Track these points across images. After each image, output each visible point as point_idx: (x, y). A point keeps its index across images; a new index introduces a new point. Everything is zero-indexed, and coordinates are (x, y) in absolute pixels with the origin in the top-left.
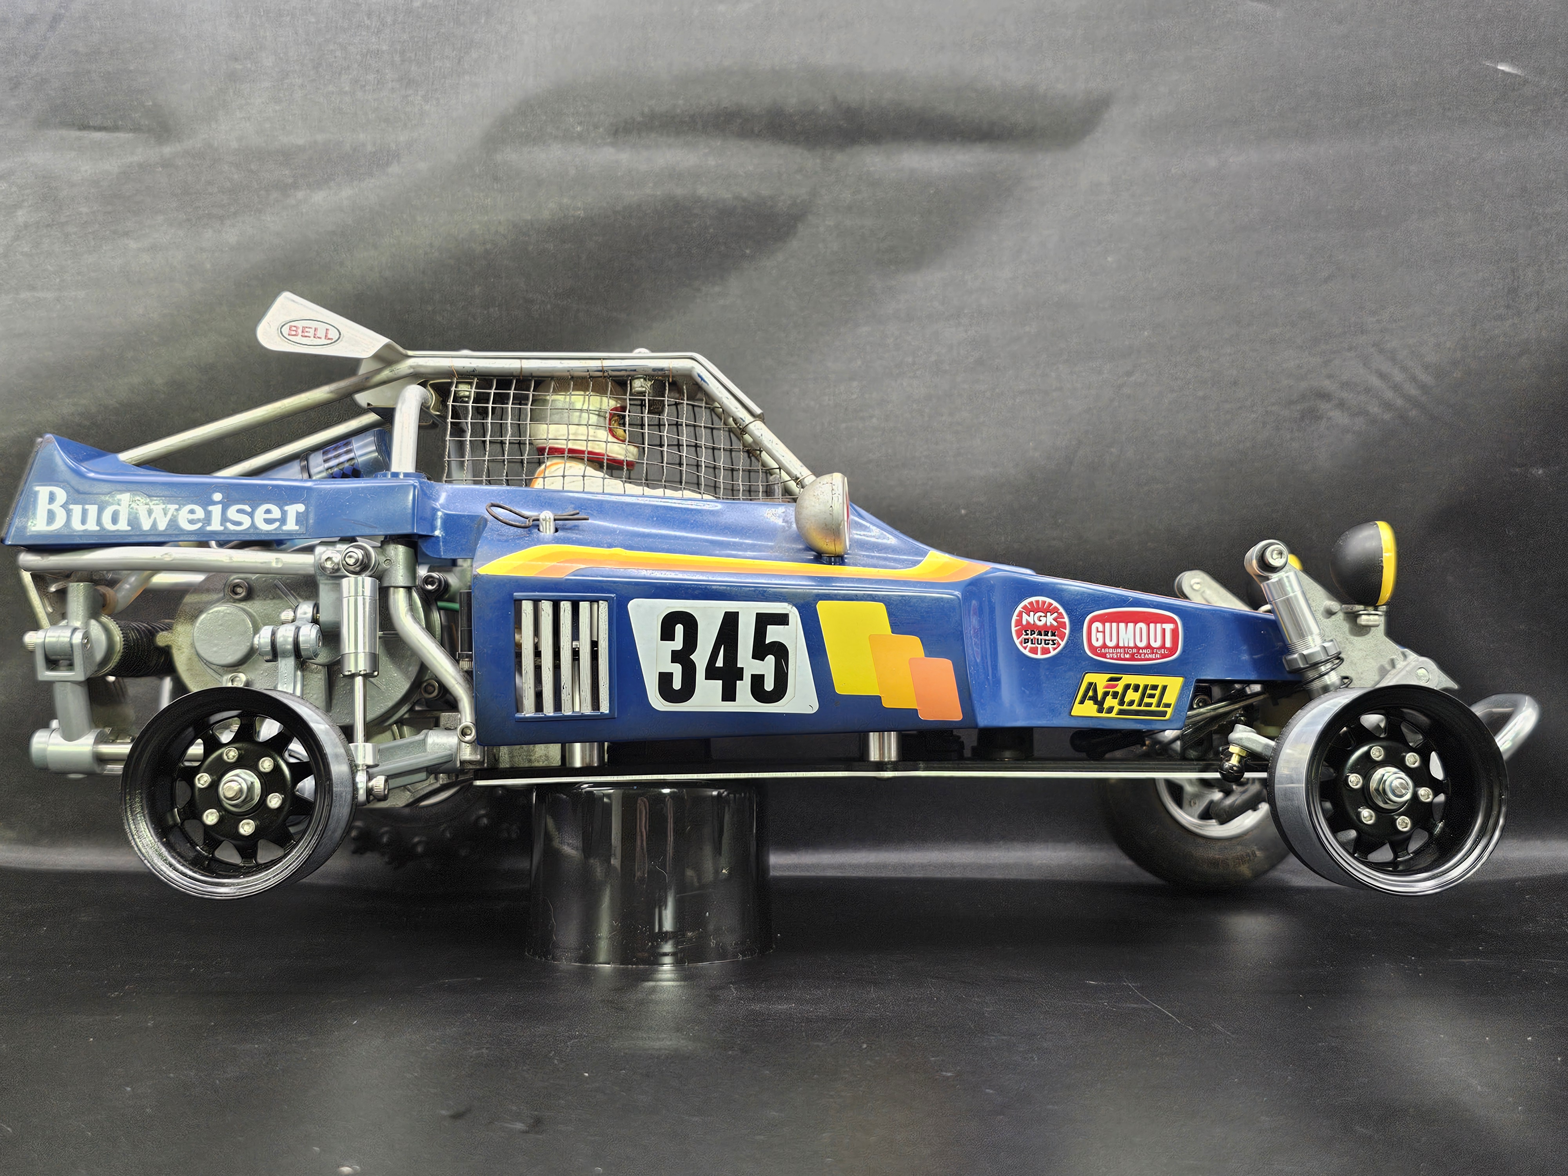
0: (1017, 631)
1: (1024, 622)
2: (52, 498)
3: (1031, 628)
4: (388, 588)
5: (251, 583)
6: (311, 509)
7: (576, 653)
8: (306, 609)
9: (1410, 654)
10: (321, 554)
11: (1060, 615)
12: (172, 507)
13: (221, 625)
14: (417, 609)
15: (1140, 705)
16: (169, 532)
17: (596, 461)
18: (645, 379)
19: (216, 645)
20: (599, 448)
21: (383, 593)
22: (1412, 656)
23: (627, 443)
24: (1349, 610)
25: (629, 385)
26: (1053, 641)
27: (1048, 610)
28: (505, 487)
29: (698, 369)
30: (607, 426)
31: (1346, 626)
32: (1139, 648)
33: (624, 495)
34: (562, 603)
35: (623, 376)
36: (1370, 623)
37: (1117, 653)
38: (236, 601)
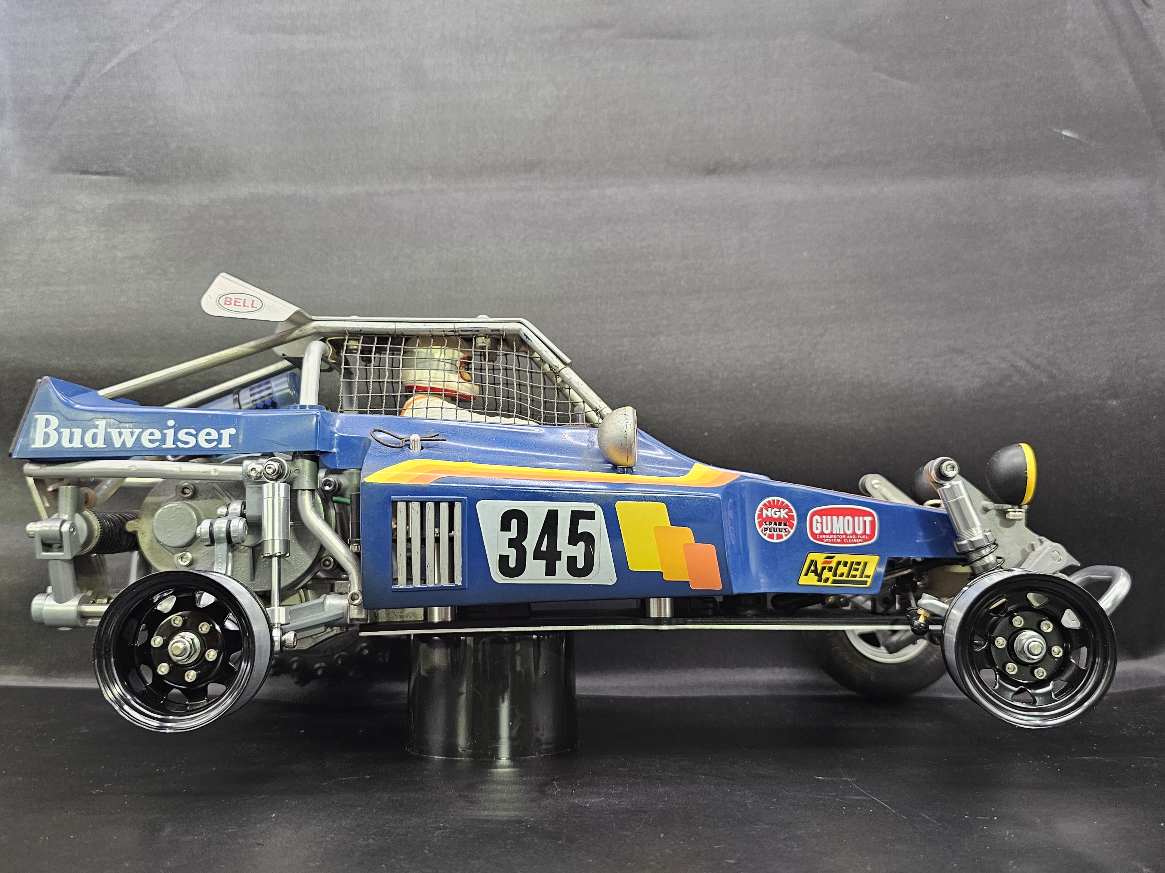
0: (759, 522)
1: (764, 516)
2: (48, 423)
3: (769, 520)
4: (297, 490)
5: (196, 485)
6: (241, 432)
7: (437, 540)
8: (236, 507)
9: (1045, 541)
10: (247, 466)
11: (790, 511)
12: (137, 431)
13: (173, 517)
14: (319, 505)
15: (848, 577)
16: (134, 449)
17: (451, 397)
18: (486, 337)
19: (170, 532)
20: (453, 386)
21: (293, 494)
22: (1047, 542)
23: (473, 382)
24: (1000, 508)
25: (474, 341)
26: (785, 529)
27: (781, 506)
28: (383, 416)
29: (525, 330)
30: (459, 371)
31: (998, 520)
32: (846, 535)
33: (472, 422)
34: (427, 503)
35: (469, 335)
36: (1017, 518)
37: (831, 538)
38: (184, 499)
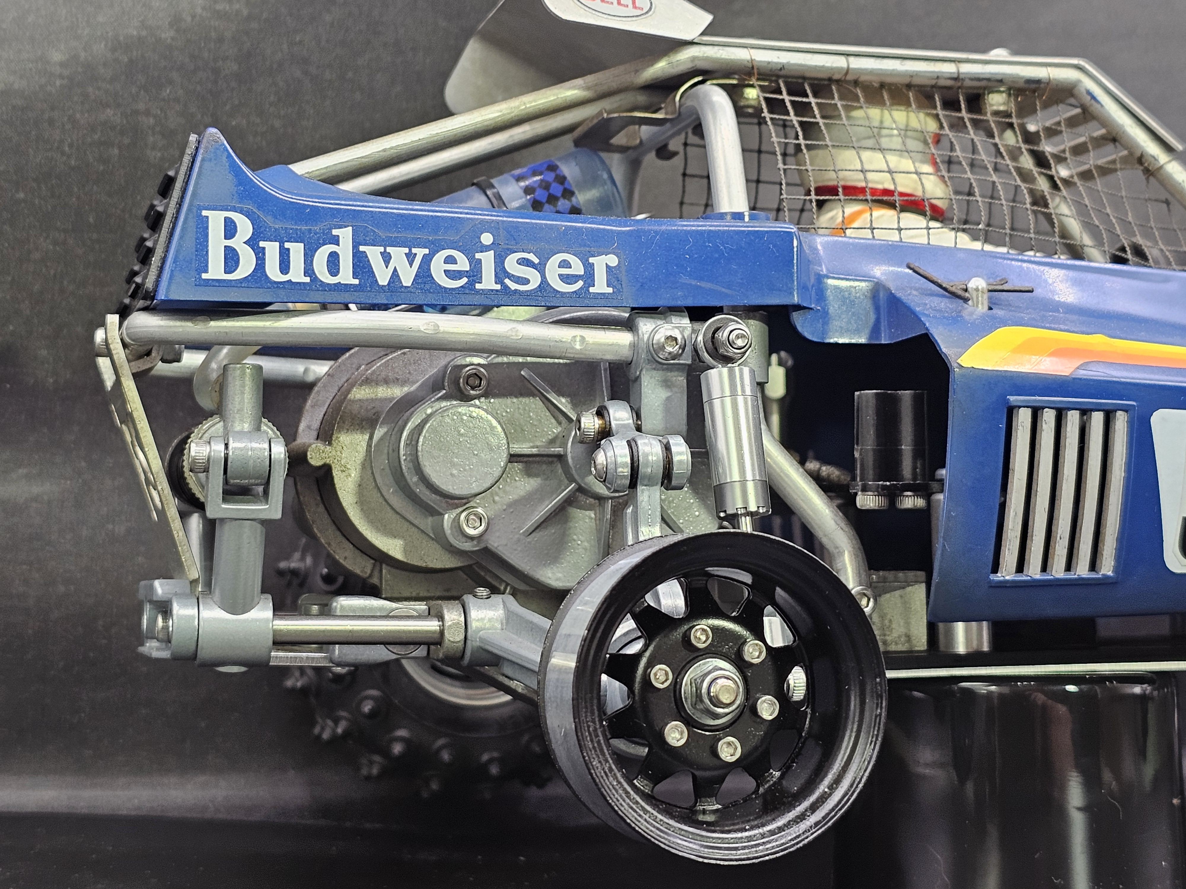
2: (230, 228)
6: (627, 260)
8: (622, 413)
10: (652, 331)
12: (420, 252)
29: (1089, 84)
34: (1070, 413)
38: (471, 397)
